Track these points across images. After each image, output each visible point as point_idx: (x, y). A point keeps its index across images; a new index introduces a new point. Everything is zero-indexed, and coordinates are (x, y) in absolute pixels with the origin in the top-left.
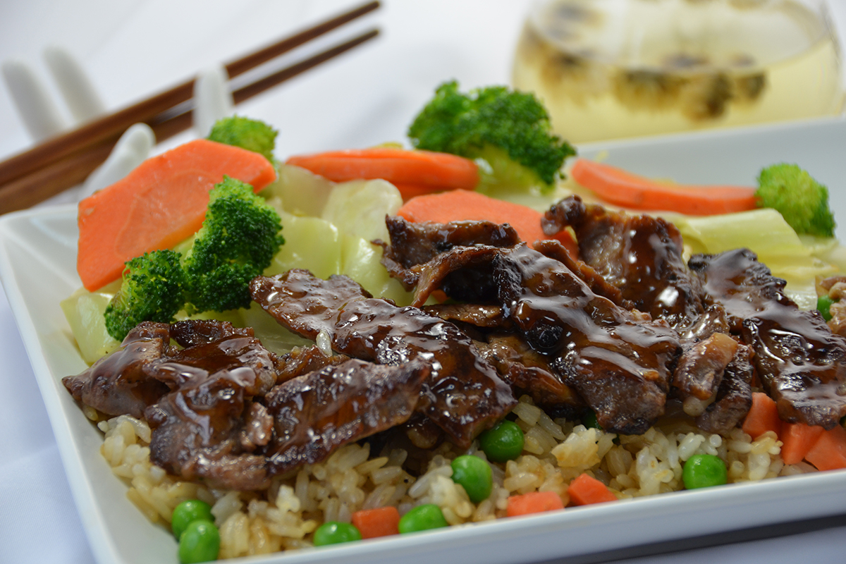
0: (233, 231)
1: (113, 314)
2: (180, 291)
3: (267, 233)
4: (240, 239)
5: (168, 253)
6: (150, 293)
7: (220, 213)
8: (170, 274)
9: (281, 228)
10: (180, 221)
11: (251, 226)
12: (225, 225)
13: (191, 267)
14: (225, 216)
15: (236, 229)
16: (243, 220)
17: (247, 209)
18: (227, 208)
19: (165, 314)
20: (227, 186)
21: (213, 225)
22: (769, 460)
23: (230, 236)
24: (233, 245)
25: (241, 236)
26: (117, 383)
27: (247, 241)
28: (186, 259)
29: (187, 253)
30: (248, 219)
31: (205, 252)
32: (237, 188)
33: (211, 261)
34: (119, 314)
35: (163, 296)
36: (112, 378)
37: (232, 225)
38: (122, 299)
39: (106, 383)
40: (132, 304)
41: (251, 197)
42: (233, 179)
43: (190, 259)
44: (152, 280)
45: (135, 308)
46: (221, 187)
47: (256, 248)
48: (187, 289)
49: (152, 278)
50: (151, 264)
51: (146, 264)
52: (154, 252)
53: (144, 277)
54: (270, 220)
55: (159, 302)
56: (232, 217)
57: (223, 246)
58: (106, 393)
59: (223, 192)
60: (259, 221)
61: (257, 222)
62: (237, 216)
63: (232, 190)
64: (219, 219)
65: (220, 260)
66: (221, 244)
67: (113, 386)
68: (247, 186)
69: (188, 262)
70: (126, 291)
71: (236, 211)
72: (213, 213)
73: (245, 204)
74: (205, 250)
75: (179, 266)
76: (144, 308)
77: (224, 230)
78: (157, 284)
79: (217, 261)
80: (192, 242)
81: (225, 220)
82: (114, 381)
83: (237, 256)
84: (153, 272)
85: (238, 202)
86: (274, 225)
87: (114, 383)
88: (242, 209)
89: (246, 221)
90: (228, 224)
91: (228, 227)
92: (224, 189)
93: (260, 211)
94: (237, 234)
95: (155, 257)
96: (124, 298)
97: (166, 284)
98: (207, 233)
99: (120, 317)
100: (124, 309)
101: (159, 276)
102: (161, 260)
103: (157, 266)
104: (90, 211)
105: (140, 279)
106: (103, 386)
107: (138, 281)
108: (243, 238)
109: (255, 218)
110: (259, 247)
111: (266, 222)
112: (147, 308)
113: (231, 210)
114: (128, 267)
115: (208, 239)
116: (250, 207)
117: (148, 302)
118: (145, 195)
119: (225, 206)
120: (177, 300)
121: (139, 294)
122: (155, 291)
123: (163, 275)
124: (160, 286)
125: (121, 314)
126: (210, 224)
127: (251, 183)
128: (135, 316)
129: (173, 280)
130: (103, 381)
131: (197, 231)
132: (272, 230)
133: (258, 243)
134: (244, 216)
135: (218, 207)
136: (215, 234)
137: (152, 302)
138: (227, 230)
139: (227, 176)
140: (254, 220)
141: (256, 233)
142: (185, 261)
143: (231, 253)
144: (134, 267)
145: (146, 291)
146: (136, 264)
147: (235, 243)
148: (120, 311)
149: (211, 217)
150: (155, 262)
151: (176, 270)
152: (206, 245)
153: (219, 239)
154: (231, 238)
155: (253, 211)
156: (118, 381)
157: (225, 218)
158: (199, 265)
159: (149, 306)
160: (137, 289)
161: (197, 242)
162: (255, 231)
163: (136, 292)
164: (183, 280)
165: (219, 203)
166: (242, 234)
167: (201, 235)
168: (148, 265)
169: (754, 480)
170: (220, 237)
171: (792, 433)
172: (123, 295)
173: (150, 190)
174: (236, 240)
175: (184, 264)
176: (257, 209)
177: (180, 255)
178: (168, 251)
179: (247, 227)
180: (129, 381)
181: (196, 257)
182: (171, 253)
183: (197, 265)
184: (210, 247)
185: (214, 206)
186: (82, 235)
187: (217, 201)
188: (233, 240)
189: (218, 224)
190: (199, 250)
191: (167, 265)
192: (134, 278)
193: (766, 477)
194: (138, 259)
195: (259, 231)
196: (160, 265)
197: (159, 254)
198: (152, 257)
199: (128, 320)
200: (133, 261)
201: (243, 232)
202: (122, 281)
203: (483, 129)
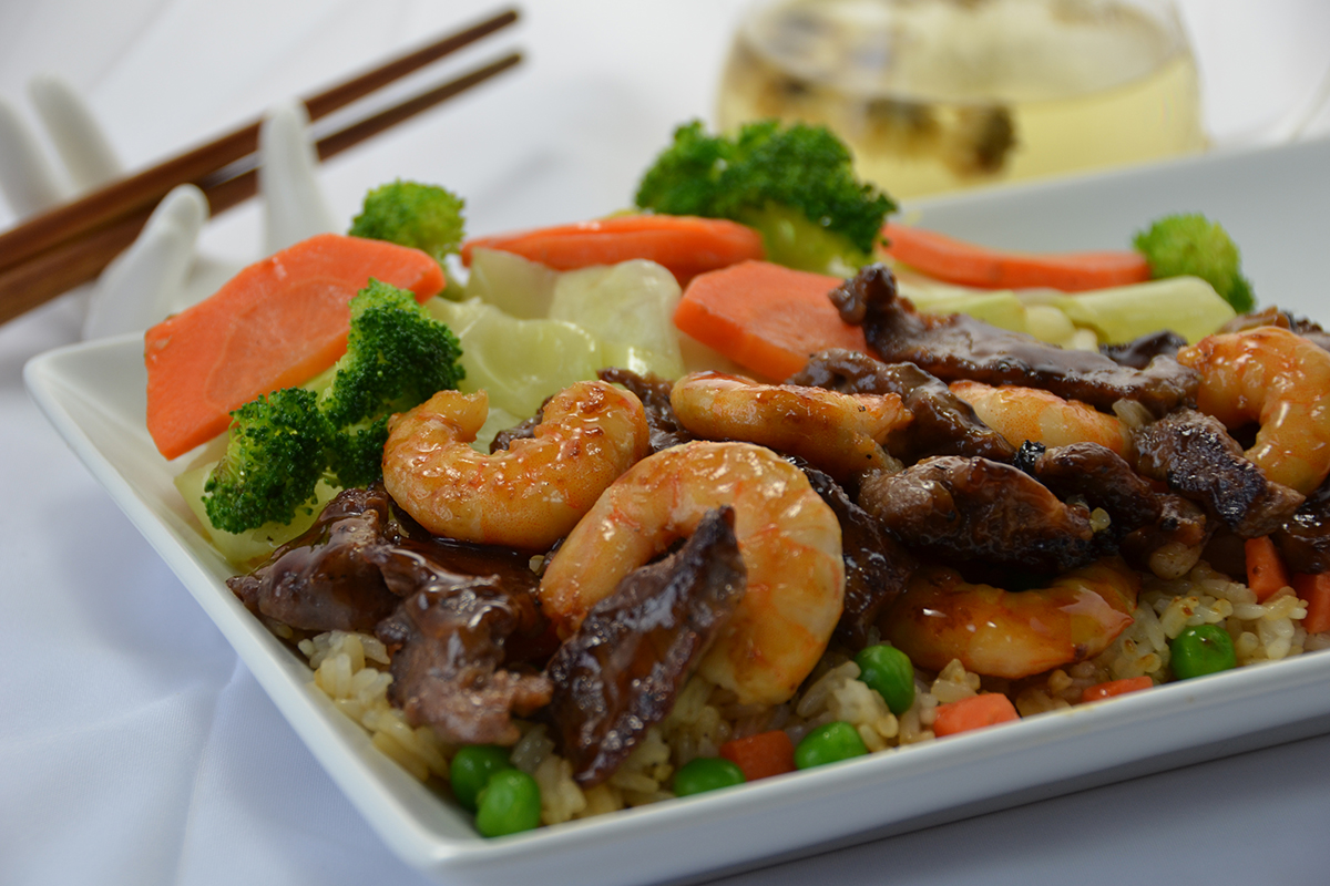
0: (393, 356)
1: (219, 491)
2: (321, 448)
3: (442, 359)
4: (405, 367)
5: (297, 393)
6: (275, 454)
7: (371, 330)
8: (304, 423)
9: (460, 353)
10: (303, 351)
11: (420, 347)
12: (381, 347)
13: (333, 413)
14: (381, 333)
15: (398, 352)
16: (407, 340)
17: (413, 322)
18: (383, 322)
19: (301, 485)
20: (377, 292)
21: (363, 348)
22: (1292, 628)
23: (390, 363)
24: (394, 376)
25: (406, 364)
26: (312, 581)
27: (414, 371)
28: (324, 399)
29: (325, 390)
30: (415, 338)
31: (354, 389)
32: (391, 293)
33: (363, 401)
34: (227, 490)
35: (296, 458)
36: (305, 573)
37: (392, 347)
38: (230, 468)
39: (295, 582)
40: (249, 473)
41: (415, 307)
42: (383, 284)
43: (330, 400)
44: (277, 434)
45: (253, 478)
46: (369, 294)
47: (429, 380)
48: (328, 445)
49: (276, 431)
50: (273, 410)
51: (266, 410)
52: (275, 393)
53: (264, 431)
54: (445, 339)
55: (291, 467)
56: (391, 335)
57: (380, 379)
58: (296, 596)
59: (373, 300)
60: (431, 340)
61: (428, 342)
62: (398, 333)
63: (386, 297)
64: (371, 339)
65: (375, 400)
66: (376, 375)
67: (306, 586)
68: (406, 292)
69: (327, 404)
70: (235, 455)
71: (395, 326)
72: (363, 330)
73: (409, 316)
74: (353, 385)
75: (317, 410)
76: (268, 477)
77: (380, 355)
78: (285, 440)
79: (372, 402)
80: (331, 376)
81: (382, 340)
82: (307, 577)
83: (401, 393)
84: (277, 422)
85: (398, 313)
86: (451, 348)
87: (308, 580)
88: (405, 323)
89: (412, 341)
90: (385, 346)
91: (386, 349)
92: (374, 296)
93: (431, 326)
94: (400, 360)
95: (279, 400)
96: (233, 467)
97: (298, 439)
98: (356, 360)
99: (230, 495)
100: (235, 482)
101: (287, 428)
102: (289, 404)
103: (283, 412)
104: (163, 343)
105: (260, 434)
106: (292, 586)
107: (256, 437)
108: (410, 367)
109: (425, 336)
110: (432, 378)
111: (441, 343)
112: (273, 476)
113: (389, 325)
114: (236, 417)
115: (356, 368)
116: (416, 321)
117: (275, 468)
118: (247, 316)
119: (379, 320)
120: (316, 464)
121: (258, 457)
122: (283, 450)
123: (293, 426)
124: (291, 442)
125: (231, 491)
126: (358, 347)
127: (411, 289)
128: (254, 490)
129: (309, 432)
130: (291, 579)
131: (338, 360)
132: (449, 355)
133: (430, 374)
134: (409, 333)
135: (368, 322)
136: (367, 361)
137: (279, 467)
138: (385, 354)
139: (374, 279)
140: (424, 340)
141: (427, 359)
142: (323, 405)
143: (392, 390)
144: (247, 418)
145: (269, 451)
146: (249, 412)
147: (398, 373)
148: (229, 486)
149: (359, 336)
150: (278, 407)
151: (312, 417)
152: (355, 377)
153: (373, 368)
154: (391, 367)
155: (421, 326)
156: (314, 577)
157: (382, 337)
158: (345, 409)
159: (275, 474)
160: (253, 448)
161: (341, 374)
162: (426, 355)
163: (253, 454)
164: (323, 431)
165: (370, 315)
166: (407, 360)
167: (346, 363)
168: (268, 413)
169: (1275, 658)
170: (374, 365)
171: (1319, 587)
172: (232, 461)
173: (254, 310)
174: (399, 369)
175: (322, 408)
176: (427, 323)
177: (314, 394)
178: (296, 390)
179: (414, 349)
180: (331, 577)
181: (340, 397)
182: (302, 392)
183: (342, 409)
184: (361, 381)
185: (363, 320)
186: (151, 378)
187: (367, 312)
188: (395, 369)
189: (371, 346)
190: (344, 386)
191: (297, 409)
192: (250, 432)
193: (1289, 655)
194: (251, 404)
195: (431, 355)
196: (287, 411)
197: (283, 394)
198: (274, 400)
199: (244, 498)
200: (244, 408)
201: (409, 357)
202: (229, 441)
203: (761, 180)
